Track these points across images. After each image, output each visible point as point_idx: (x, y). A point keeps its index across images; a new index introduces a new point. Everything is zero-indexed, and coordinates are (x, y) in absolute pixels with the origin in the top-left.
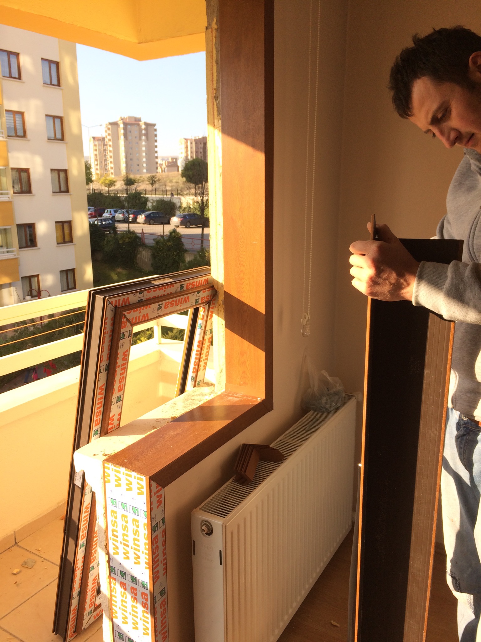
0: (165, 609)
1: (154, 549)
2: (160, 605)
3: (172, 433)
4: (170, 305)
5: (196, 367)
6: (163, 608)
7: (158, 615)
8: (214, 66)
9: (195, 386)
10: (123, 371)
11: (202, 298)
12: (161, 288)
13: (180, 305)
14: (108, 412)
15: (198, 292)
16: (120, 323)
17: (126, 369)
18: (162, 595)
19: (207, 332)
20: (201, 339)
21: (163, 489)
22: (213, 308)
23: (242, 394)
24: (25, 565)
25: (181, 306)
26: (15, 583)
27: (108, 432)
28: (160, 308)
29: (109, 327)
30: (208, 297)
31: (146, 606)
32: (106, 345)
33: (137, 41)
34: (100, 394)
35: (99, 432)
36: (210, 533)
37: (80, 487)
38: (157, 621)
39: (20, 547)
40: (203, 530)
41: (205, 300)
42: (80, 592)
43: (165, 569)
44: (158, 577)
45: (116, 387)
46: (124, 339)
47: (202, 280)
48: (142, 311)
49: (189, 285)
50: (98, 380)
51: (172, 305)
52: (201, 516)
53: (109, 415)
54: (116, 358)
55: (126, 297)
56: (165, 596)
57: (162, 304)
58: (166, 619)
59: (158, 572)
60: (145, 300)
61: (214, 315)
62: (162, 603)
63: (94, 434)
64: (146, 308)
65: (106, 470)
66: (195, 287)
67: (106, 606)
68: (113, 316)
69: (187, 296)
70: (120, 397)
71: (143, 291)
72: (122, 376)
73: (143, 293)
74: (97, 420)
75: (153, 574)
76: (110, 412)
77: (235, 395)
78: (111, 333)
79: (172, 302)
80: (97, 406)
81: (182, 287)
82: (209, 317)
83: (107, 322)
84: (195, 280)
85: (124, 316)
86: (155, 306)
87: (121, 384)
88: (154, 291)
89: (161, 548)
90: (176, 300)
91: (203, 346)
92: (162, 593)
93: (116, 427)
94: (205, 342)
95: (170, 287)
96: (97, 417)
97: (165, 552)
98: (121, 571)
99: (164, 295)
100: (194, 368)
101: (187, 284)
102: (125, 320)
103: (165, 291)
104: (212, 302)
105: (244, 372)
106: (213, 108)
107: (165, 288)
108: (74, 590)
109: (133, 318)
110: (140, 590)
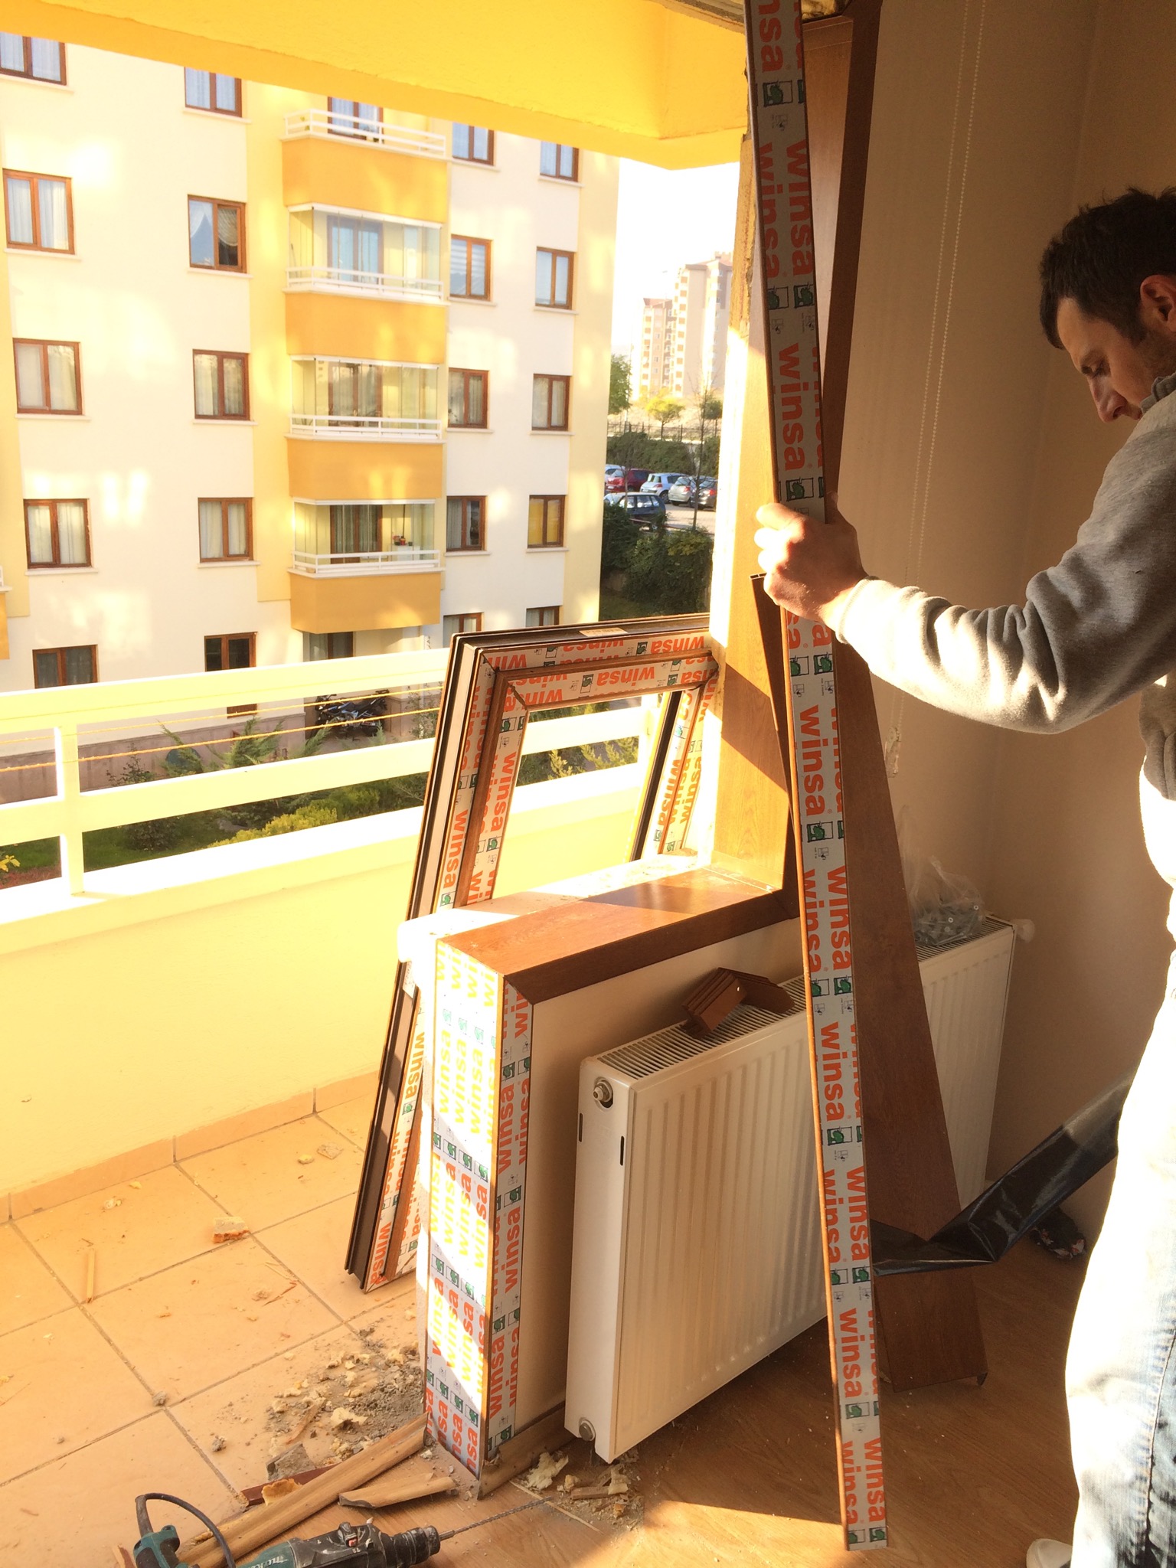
0: (517, 1227)
1: (503, 1108)
2: (507, 1216)
3: (574, 917)
4: (609, 679)
5: (666, 813)
6: (513, 1225)
7: (503, 1233)
8: (750, 213)
9: (660, 852)
10: (503, 792)
11: (684, 674)
12: (594, 644)
13: (632, 682)
14: (470, 864)
15: (676, 662)
16: (503, 698)
17: (509, 790)
18: (513, 1199)
19: (693, 745)
20: (680, 758)
21: (530, 1005)
22: (708, 697)
23: (739, 876)
24: (322, 1152)
25: (634, 684)
26: (299, 1178)
27: (469, 902)
28: (587, 682)
29: (481, 706)
30: (698, 674)
31: (483, 1213)
32: (475, 738)
33: (658, 135)
34: (457, 827)
35: (452, 901)
36: (608, 1103)
37: (412, 997)
38: (498, 1243)
39: (320, 1119)
40: (596, 1095)
41: (691, 680)
42: (398, 1198)
43: (525, 1152)
44: (508, 1163)
45: (488, 819)
46: (508, 731)
47: (688, 639)
48: (548, 683)
49: (657, 645)
50: (455, 802)
51: (614, 680)
52: (595, 1070)
53: (472, 871)
54: (491, 766)
55: (519, 653)
56: (519, 1204)
57: (592, 675)
58: (519, 1247)
59: (508, 1153)
60: (559, 663)
61: (708, 712)
62: (512, 1213)
63: (442, 902)
64: (558, 679)
65: (439, 956)
66: (672, 650)
67: (425, 1212)
68: (491, 686)
69: (648, 666)
70: (495, 840)
71: (556, 647)
72: (501, 801)
73: (555, 651)
74: (448, 876)
75: (497, 1154)
76: (473, 865)
77: (725, 875)
78: (485, 718)
79: (616, 675)
80: (450, 850)
81: (641, 649)
82: (699, 715)
83: (477, 696)
84: (673, 638)
85: (510, 688)
86: (579, 676)
87: (499, 816)
88: (579, 648)
89: (518, 1113)
90: (625, 672)
91: (684, 772)
92: (515, 1195)
93: (484, 897)
94: (687, 765)
95: (615, 645)
96: (449, 870)
97: (526, 1121)
98: (449, 1143)
99: (601, 659)
100: (662, 815)
101: (654, 643)
102: (512, 695)
103: (602, 651)
104: (707, 684)
105: (748, 831)
106: (742, 298)
107: (603, 646)
108: (386, 1190)
109: (528, 695)
110: (476, 1181)
